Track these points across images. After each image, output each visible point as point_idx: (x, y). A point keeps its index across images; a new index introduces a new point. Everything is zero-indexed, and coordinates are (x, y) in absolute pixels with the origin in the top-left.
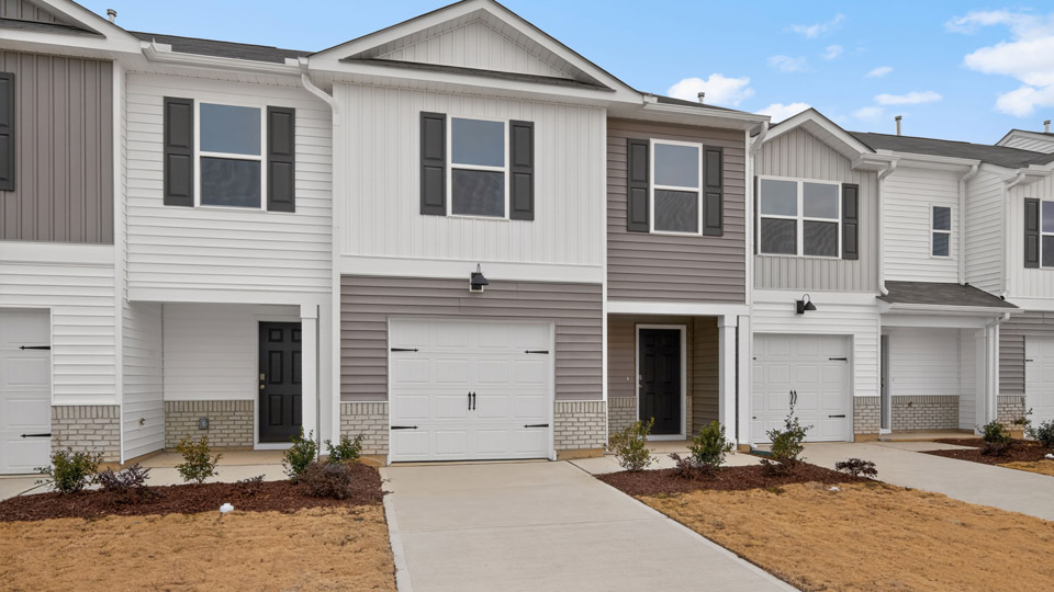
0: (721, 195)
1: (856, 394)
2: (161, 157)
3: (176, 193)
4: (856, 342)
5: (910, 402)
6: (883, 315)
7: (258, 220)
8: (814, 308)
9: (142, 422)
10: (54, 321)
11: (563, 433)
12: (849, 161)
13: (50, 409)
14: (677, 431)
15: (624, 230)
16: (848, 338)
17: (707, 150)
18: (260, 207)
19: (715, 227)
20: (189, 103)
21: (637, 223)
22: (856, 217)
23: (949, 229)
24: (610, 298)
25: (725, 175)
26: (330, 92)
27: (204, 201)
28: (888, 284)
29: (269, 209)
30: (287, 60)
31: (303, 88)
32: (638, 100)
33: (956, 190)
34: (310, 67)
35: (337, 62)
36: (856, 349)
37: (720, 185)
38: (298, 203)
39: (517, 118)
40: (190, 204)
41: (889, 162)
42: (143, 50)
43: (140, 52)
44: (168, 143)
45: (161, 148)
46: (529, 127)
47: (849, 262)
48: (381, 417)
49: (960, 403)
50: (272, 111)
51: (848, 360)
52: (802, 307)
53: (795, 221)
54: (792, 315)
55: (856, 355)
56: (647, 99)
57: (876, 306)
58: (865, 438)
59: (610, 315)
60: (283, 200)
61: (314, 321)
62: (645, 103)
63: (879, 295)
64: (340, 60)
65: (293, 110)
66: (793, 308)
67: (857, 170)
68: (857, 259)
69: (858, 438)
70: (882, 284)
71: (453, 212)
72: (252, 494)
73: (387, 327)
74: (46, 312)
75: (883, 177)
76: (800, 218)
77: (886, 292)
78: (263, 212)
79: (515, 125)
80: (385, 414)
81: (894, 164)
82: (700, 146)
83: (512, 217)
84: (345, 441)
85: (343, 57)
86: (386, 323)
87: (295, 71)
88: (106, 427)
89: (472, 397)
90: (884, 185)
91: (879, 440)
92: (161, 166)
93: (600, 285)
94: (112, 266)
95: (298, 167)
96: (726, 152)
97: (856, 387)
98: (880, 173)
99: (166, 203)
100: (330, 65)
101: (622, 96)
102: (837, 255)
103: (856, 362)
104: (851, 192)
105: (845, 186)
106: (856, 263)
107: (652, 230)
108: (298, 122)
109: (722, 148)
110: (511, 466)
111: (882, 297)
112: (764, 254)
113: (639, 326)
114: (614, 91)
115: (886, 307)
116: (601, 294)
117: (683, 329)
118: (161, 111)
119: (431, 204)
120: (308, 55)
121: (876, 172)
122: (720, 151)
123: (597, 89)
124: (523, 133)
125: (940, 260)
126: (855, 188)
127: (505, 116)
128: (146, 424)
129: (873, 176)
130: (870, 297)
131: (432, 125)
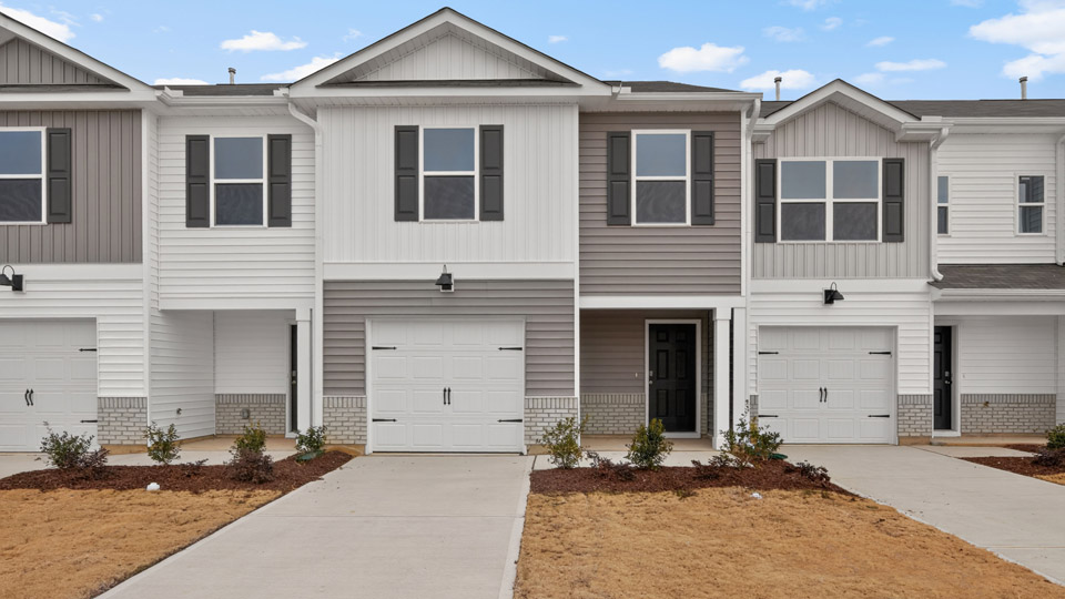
0: (712, 182)
1: (901, 392)
2: (184, 187)
3: (196, 218)
4: (900, 334)
5: (986, 402)
6: (936, 303)
7: (260, 236)
8: (841, 298)
9: (179, 411)
10: (100, 328)
11: (533, 429)
12: (892, 133)
13: (96, 400)
14: (692, 428)
15: (604, 225)
16: (892, 329)
17: (695, 136)
18: (262, 224)
19: (705, 216)
20: (205, 139)
21: (618, 216)
22: (901, 195)
23: (1042, 201)
24: (582, 293)
25: (717, 160)
26: (315, 118)
27: (218, 222)
28: (942, 268)
29: (270, 225)
30: (275, 92)
31: (291, 115)
32: (606, 92)
33: (1053, 154)
34: (291, 96)
35: (314, 89)
36: (900, 341)
37: (711, 172)
38: (294, 218)
39: (485, 123)
40: (207, 225)
41: (940, 130)
42: (158, 98)
43: (155, 99)
44: (189, 174)
45: (183, 179)
46: (499, 130)
47: (892, 246)
48: (358, 410)
49: (1058, 404)
50: (272, 138)
51: (893, 353)
52: (831, 297)
53: (824, 204)
54: (820, 305)
55: (900, 348)
56: (616, 90)
57: (928, 293)
58: (913, 441)
59: (582, 311)
60: (281, 217)
61: (308, 324)
62: (615, 95)
63: (931, 280)
64: (317, 87)
65: (290, 135)
66: (821, 298)
67: (904, 142)
68: (902, 241)
69: (902, 441)
70: (934, 268)
71: (426, 217)
72: (189, 476)
73: (365, 327)
74: (92, 321)
75: (936, 146)
76: (829, 201)
77: (940, 277)
78: (265, 229)
79: (484, 130)
80: (363, 408)
81: (945, 131)
82: (688, 133)
83: (482, 219)
84: (311, 431)
85: (319, 83)
86: (364, 323)
87: (284, 101)
88: (137, 415)
89: (447, 392)
90: (935, 156)
91: (931, 444)
92: (184, 195)
93: (572, 281)
94: (141, 281)
95: (294, 186)
96: (717, 136)
97: (900, 384)
98: (932, 143)
99: (188, 226)
100: (308, 92)
101: (590, 90)
102: (876, 238)
103: (900, 356)
104: (895, 169)
105: (887, 162)
106: (901, 246)
107: (634, 222)
108: (294, 146)
109: (713, 132)
110: (482, 459)
111: (935, 283)
112: (784, 242)
113: (648, 322)
114: (580, 86)
115: (938, 293)
116: (573, 290)
117: (698, 323)
118: (183, 147)
119: (405, 212)
120: (289, 86)
121: (929, 142)
122: (710, 136)
123: (562, 86)
124: (493, 138)
125: (1031, 238)
126: (900, 163)
127: (473, 122)
128: (183, 414)
129: (924, 147)
130: (920, 284)
131: (405, 138)
